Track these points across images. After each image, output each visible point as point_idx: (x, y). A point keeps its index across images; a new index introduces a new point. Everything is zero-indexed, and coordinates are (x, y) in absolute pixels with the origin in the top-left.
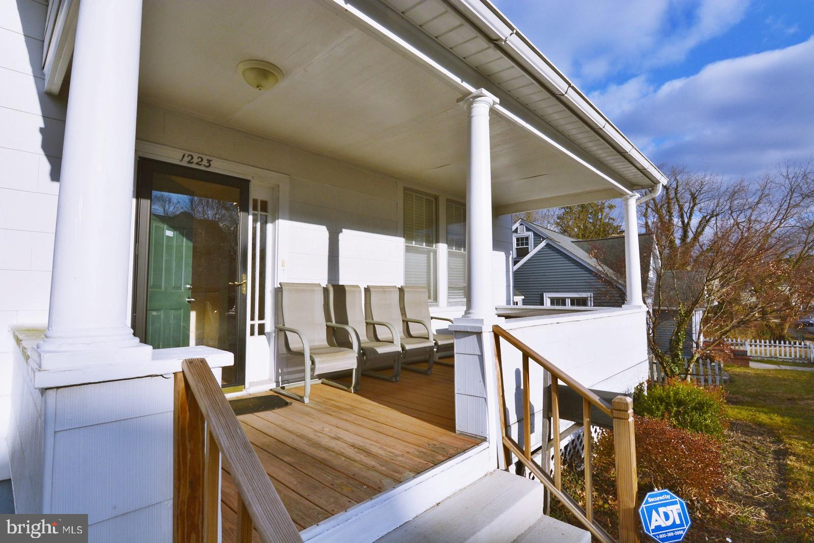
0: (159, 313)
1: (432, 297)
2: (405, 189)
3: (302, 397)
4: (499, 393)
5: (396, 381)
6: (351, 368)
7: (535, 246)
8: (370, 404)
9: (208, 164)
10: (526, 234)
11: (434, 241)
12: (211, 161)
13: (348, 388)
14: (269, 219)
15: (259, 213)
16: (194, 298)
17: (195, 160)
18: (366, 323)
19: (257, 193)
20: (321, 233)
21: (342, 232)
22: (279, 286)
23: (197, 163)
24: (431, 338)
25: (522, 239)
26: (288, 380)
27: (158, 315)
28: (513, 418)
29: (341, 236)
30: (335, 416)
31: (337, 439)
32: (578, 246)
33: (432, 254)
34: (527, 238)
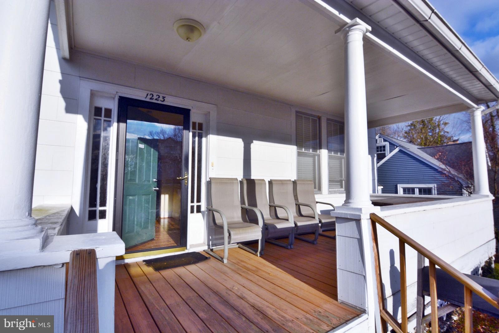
0: (134, 198)
1: (317, 188)
2: (297, 112)
3: (222, 258)
4: (376, 272)
5: (291, 248)
6: (257, 239)
7: (390, 152)
8: (271, 267)
9: (163, 100)
10: (383, 143)
11: (318, 147)
12: (165, 97)
13: (255, 253)
14: (204, 135)
15: (197, 131)
16: (158, 188)
17: (155, 97)
18: (269, 206)
19: (195, 117)
20: (238, 143)
21: (253, 142)
22: (209, 180)
23: (156, 99)
24: (317, 218)
25: (381, 147)
26: (216, 244)
27: (133, 199)
28: (388, 292)
29: (252, 146)
30: (244, 277)
31: (242, 298)
32: (423, 151)
33: (316, 157)
34: (384, 147)
